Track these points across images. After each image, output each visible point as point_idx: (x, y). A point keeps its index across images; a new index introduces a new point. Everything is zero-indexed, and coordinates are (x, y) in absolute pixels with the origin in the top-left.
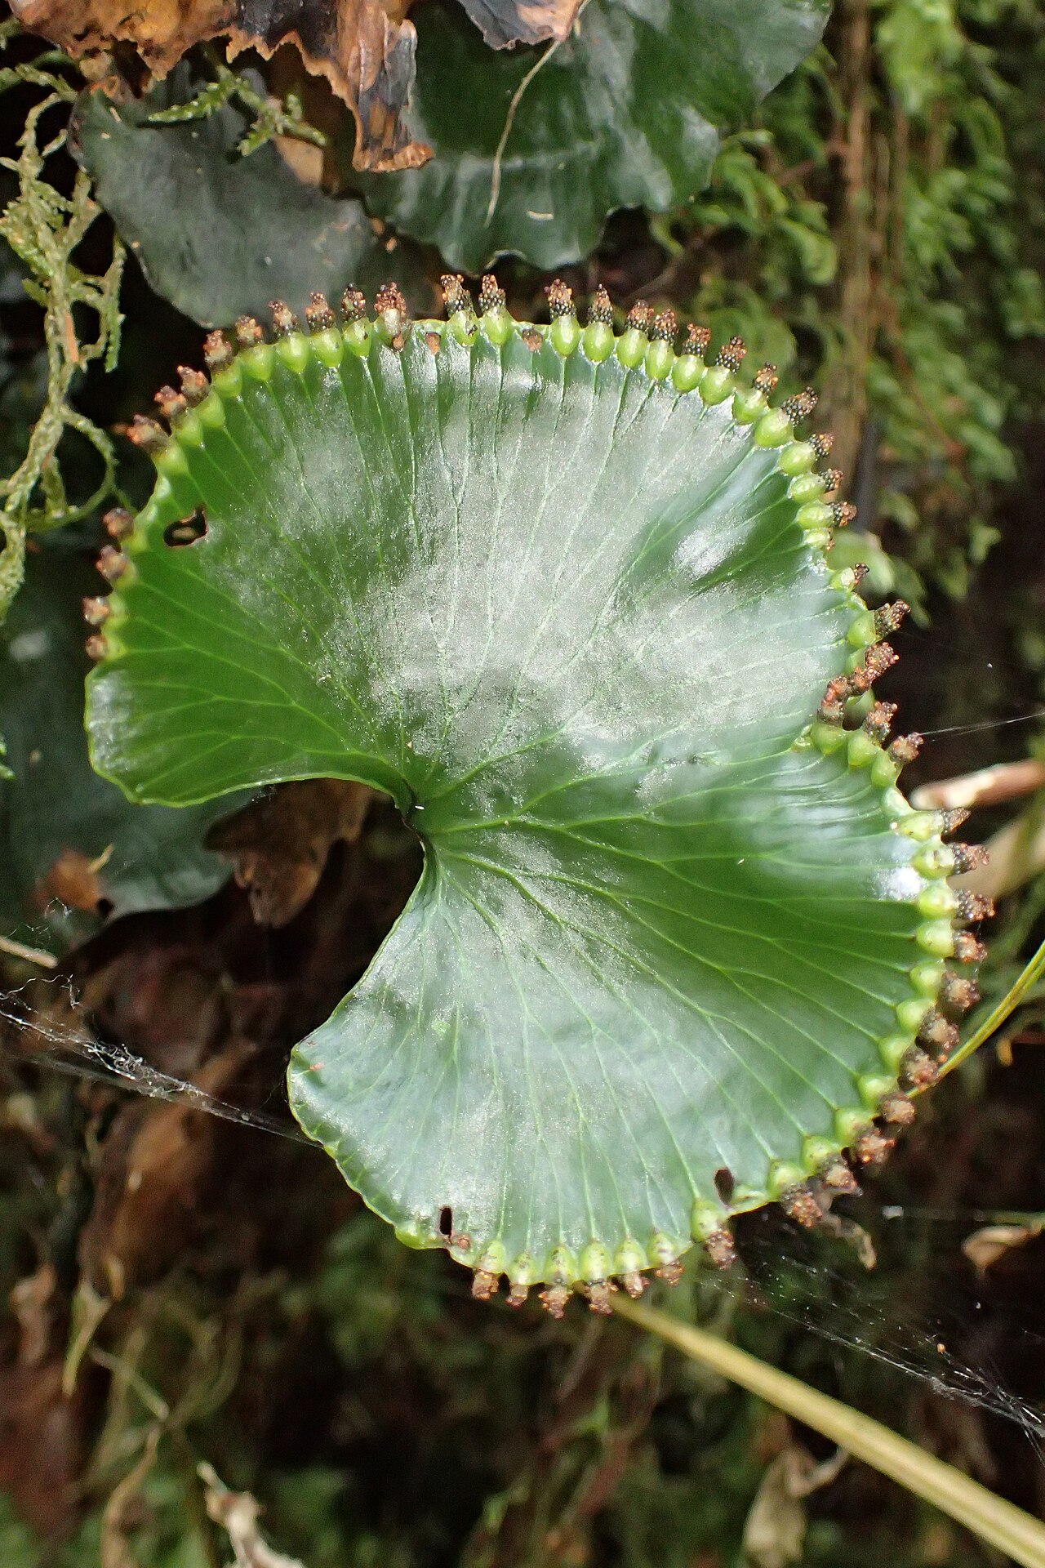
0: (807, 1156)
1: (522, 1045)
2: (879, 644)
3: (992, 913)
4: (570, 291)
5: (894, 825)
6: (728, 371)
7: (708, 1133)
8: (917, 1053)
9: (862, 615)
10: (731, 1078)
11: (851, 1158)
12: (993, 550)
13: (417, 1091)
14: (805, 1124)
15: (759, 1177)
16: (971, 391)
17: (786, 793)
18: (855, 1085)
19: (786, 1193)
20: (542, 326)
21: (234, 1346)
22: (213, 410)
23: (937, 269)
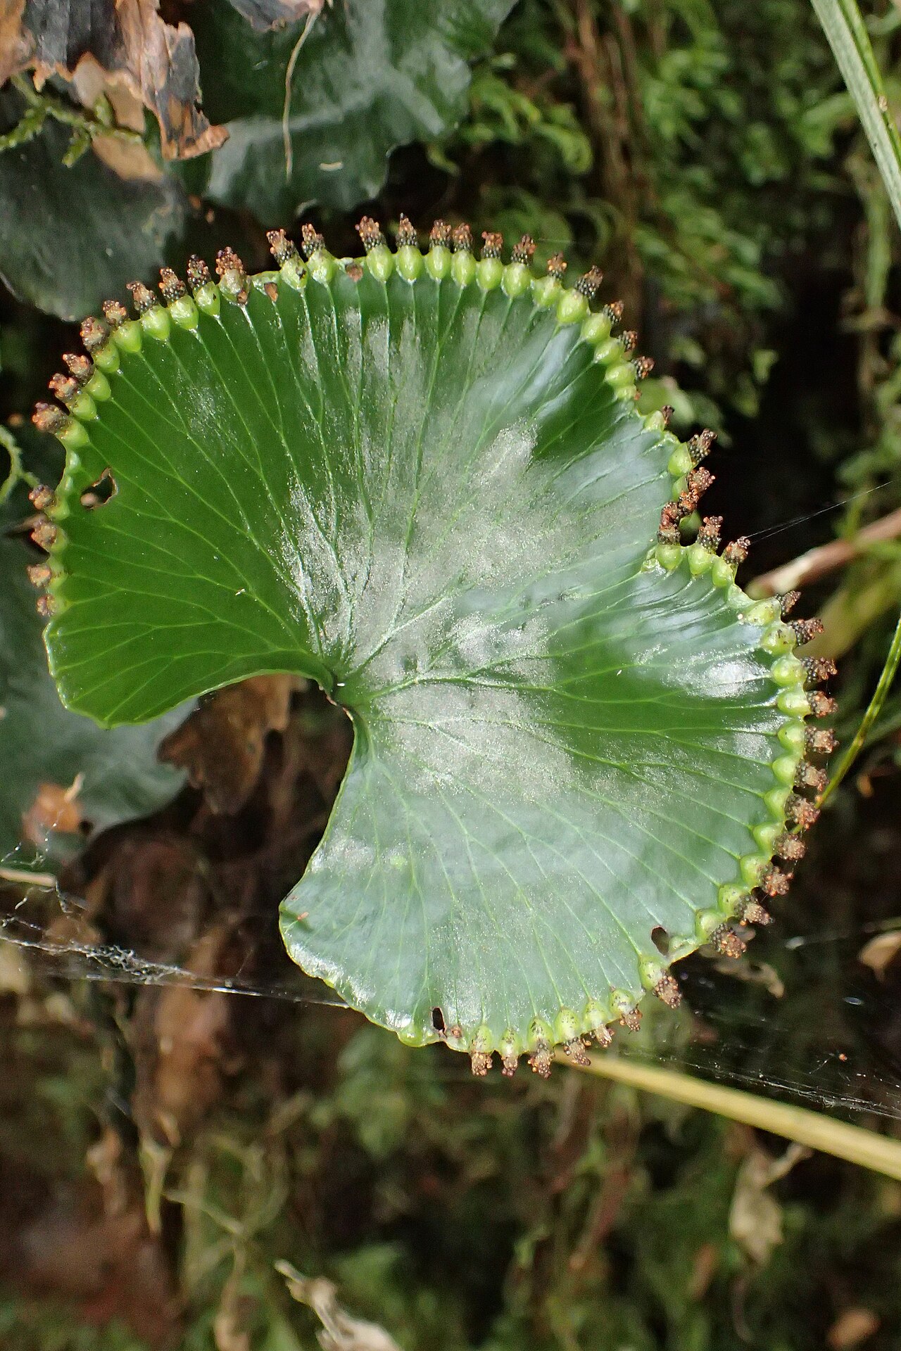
0: (724, 901)
1: (469, 862)
2: (696, 469)
3: (834, 672)
4: (377, 224)
5: (740, 616)
6: (523, 265)
7: (638, 901)
8: (797, 799)
9: (676, 449)
10: (648, 852)
11: (760, 895)
12: (774, 370)
13: (390, 919)
14: (716, 876)
15: (687, 928)
16: (728, 238)
17: (645, 609)
18: (751, 835)
19: (713, 935)
20: (360, 259)
21: (279, 1161)
22: (99, 387)
23: (680, 140)
